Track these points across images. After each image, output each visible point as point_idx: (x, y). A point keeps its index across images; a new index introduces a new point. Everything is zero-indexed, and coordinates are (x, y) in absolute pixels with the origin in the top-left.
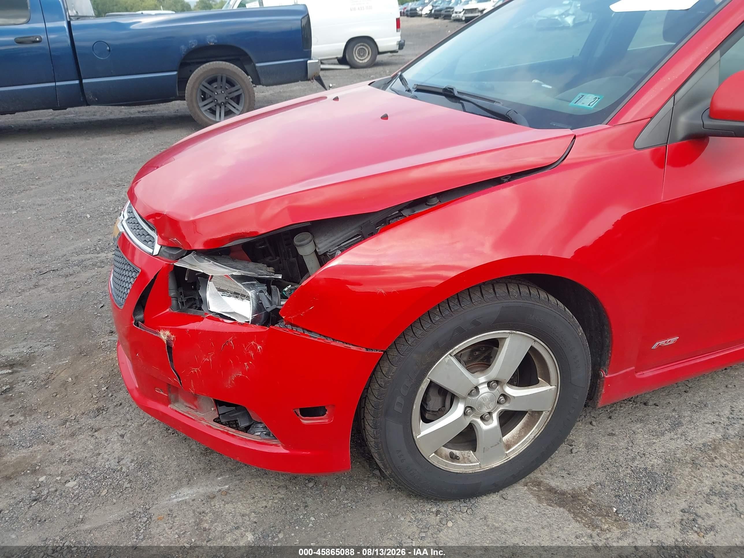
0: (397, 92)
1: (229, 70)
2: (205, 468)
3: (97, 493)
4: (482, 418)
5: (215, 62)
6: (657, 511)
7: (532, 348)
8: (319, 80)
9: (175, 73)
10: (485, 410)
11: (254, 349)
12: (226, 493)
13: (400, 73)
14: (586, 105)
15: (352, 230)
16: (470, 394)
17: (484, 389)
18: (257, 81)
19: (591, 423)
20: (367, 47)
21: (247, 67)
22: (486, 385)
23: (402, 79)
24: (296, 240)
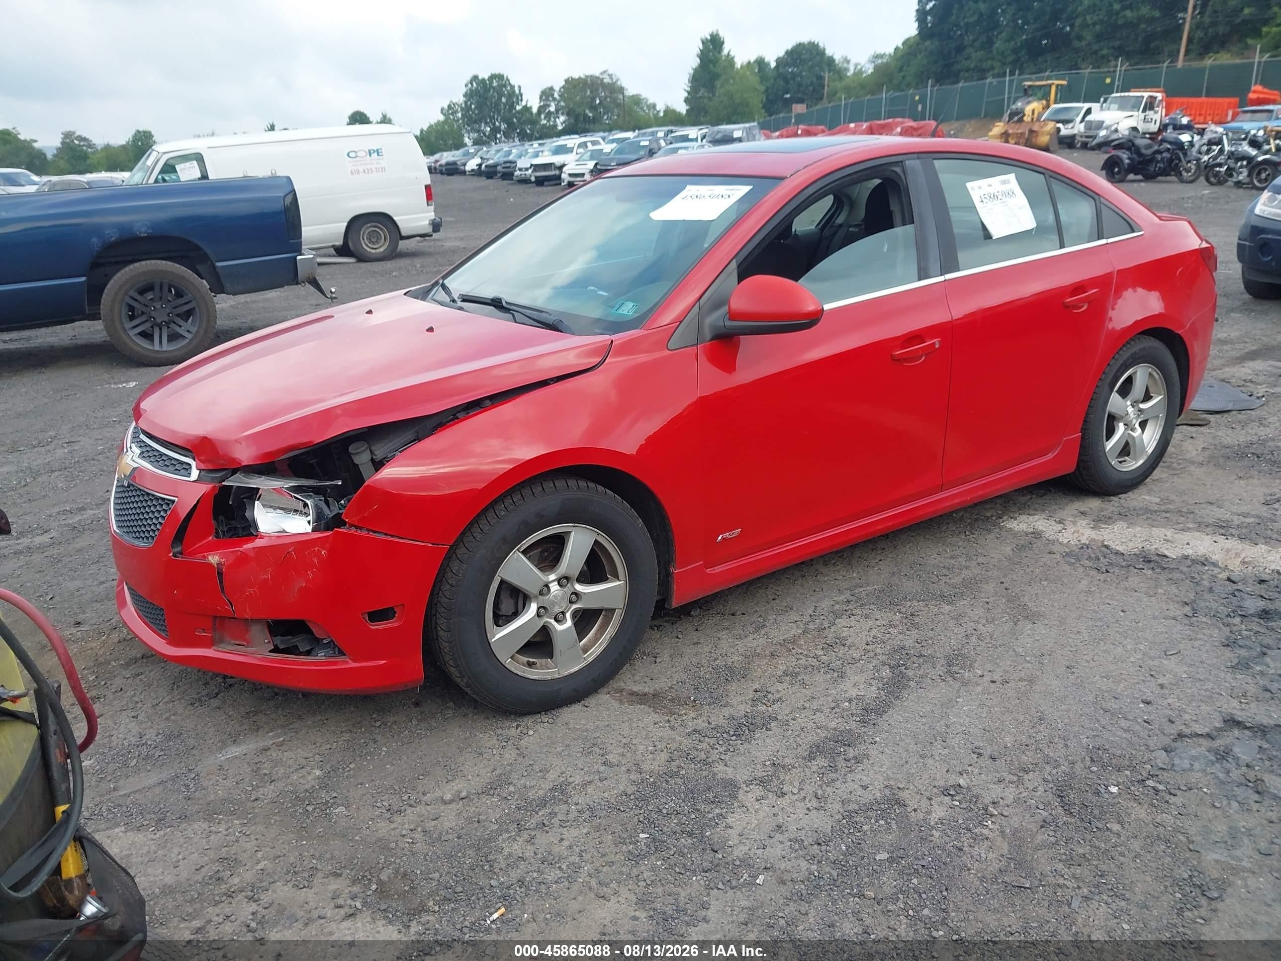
0: (442, 304)
1: (172, 272)
2: (250, 729)
3: (126, 765)
4: (556, 620)
5: (148, 262)
6: (731, 695)
7: (596, 541)
8: (314, 283)
9: (83, 279)
10: (557, 609)
11: (318, 555)
12: (281, 744)
13: (441, 281)
14: (626, 312)
15: (409, 435)
16: (541, 593)
17: (554, 587)
18: (218, 288)
19: (677, 637)
20: (381, 229)
21: (200, 268)
22: (556, 583)
23: (444, 287)
24: (351, 449)
